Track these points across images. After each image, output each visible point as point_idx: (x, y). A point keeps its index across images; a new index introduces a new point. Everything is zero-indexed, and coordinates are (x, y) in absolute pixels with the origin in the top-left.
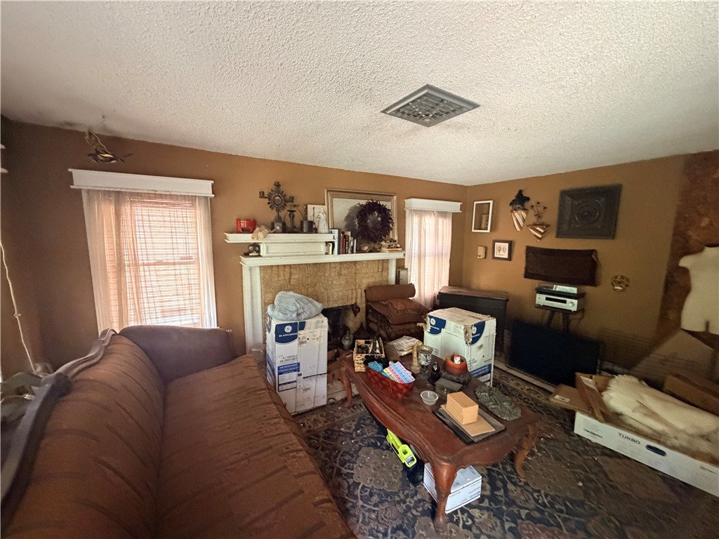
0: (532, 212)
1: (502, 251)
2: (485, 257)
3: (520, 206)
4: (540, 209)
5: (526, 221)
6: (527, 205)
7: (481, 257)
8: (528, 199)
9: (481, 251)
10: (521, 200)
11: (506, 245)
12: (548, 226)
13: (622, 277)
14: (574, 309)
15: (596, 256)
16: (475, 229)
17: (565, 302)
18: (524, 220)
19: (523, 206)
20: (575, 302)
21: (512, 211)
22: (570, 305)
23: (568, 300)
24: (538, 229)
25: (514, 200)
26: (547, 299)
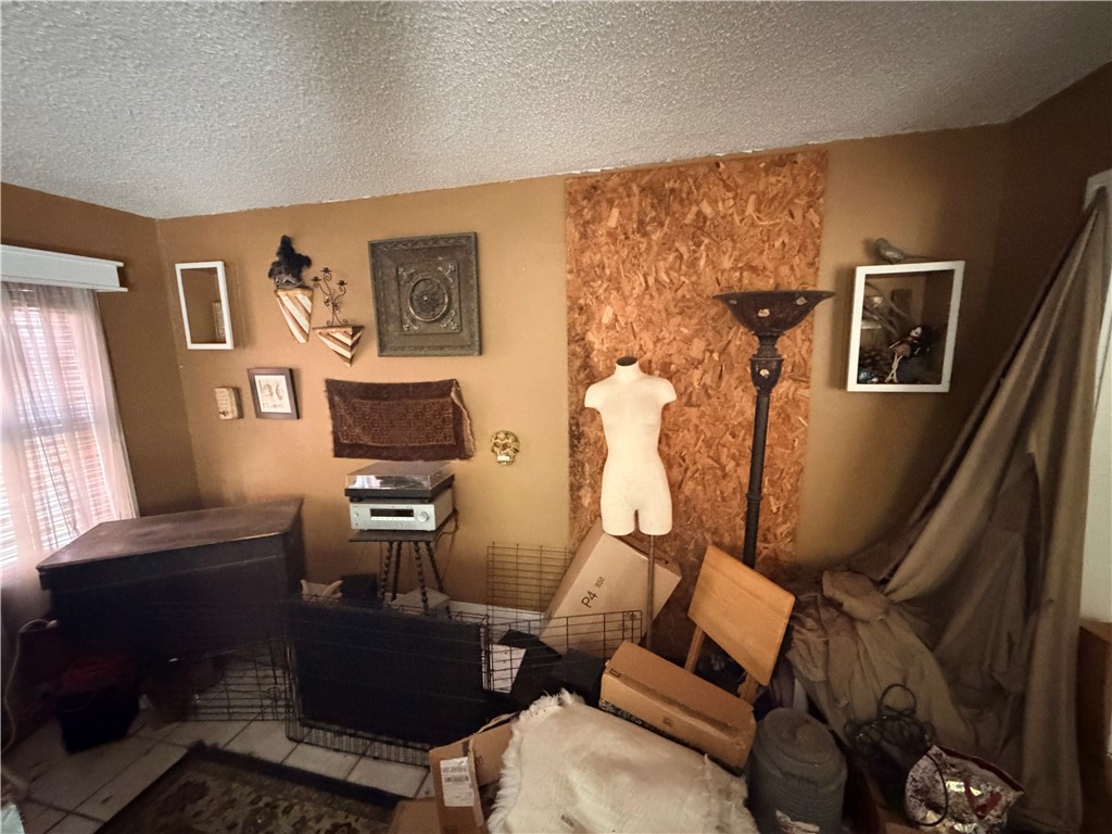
0: (320, 297)
1: (274, 396)
2: (241, 415)
3: (289, 278)
4: (334, 285)
5: (314, 319)
6: (308, 275)
7: (229, 417)
8: (307, 262)
9: (225, 401)
10: (291, 264)
11: (282, 380)
12: (357, 329)
13: (507, 434)
14: (431, 526)
15: (459, 395)
16: (193, 342)
17: (409, 513)
18: (309, 316)
19: (299, 278)
20: (430, 509)
21: (276, 291)
22: (422, 519)
23: (417, 508)
24: (339, 336)
25: (275, 264)
26: (374, 513)
